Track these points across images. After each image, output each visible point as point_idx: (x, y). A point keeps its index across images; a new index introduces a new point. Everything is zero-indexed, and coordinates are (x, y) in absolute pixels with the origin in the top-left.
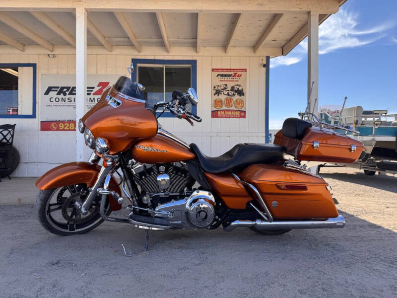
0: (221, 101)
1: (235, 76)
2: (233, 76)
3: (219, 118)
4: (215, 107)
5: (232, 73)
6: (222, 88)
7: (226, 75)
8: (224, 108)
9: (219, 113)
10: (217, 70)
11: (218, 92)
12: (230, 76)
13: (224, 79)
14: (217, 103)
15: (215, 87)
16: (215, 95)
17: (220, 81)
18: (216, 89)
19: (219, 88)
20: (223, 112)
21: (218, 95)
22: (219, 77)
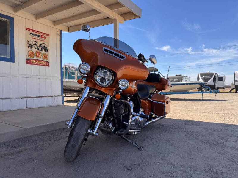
0: (33, 53)
1: (42, 37)
2: (41, 37)
3: (32, 65)
4: (29, 56)
5: (40, 35)
6: (34, 43)
7: (36, 35)
8: (35, 58)
9: (32, 61)
10: (30, 30)
11: (30, 46)
12: (39, 36)
13: (34, 38)
14: (30, 53)
15: (28, 42)
16: (28, 47)
17: (32, 38)
18: (29, 43)
19: (31, 43)
20: (35, 61)
21: (31, 48)
22: (31, 35)
